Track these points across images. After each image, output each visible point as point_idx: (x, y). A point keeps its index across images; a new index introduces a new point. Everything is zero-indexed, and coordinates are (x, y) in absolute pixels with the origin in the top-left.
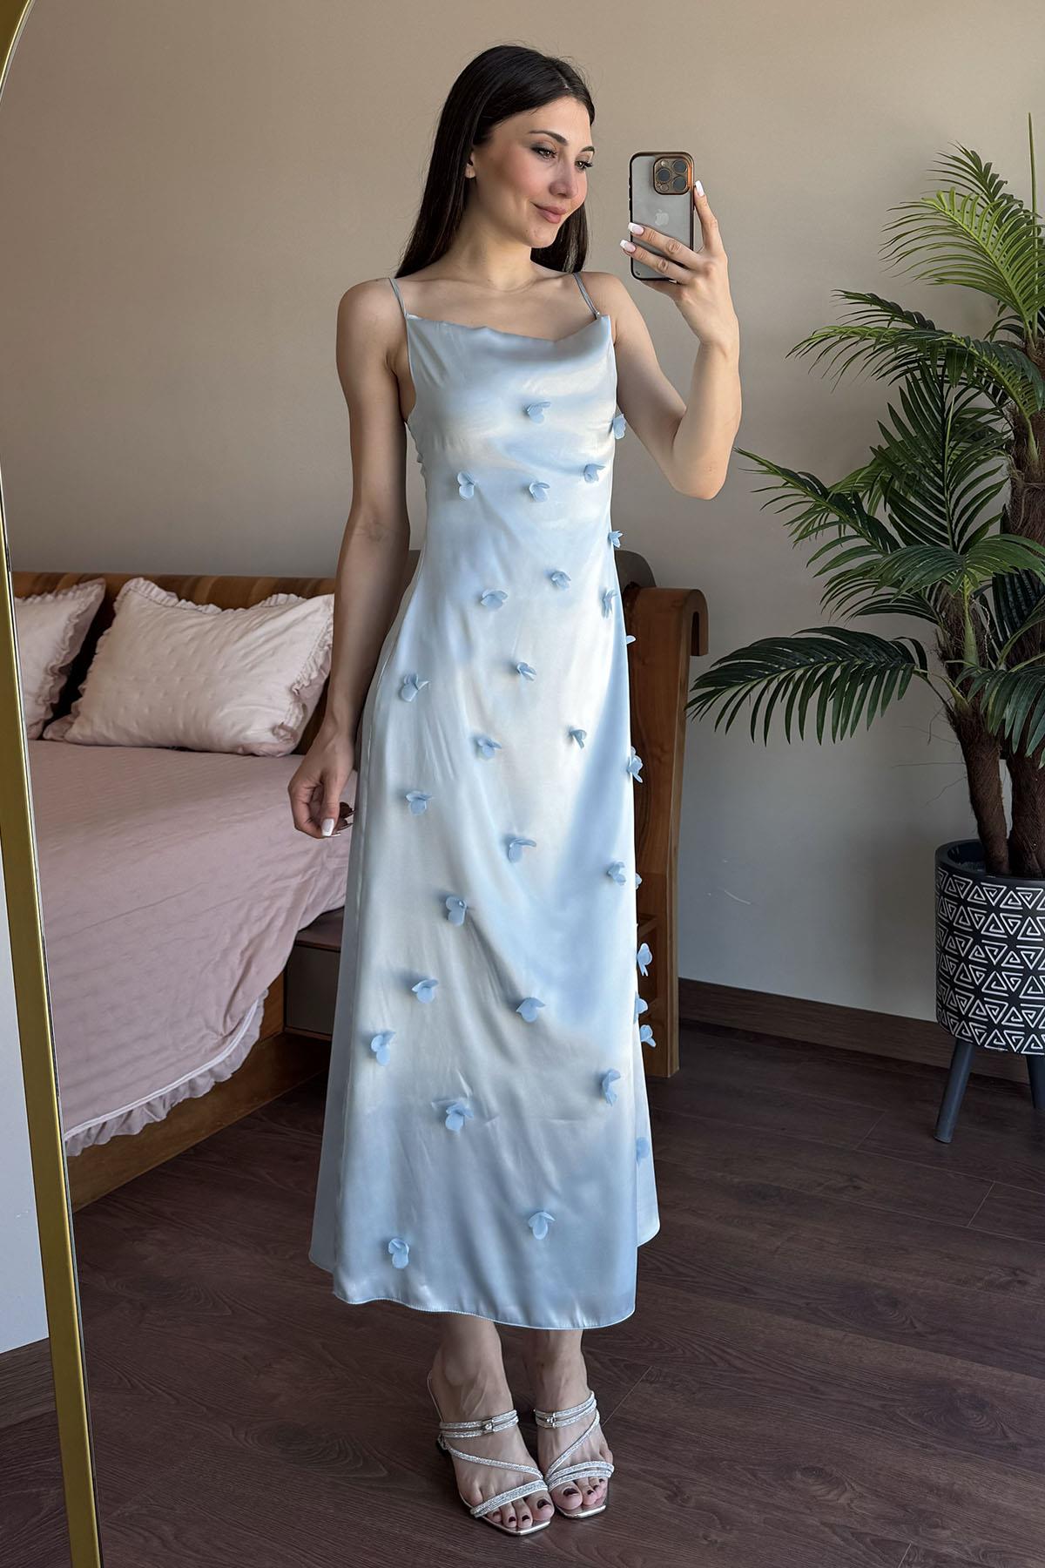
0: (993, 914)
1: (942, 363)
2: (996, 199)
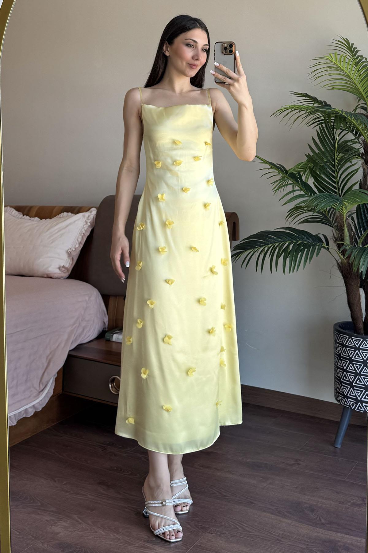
0: (357, 351)
2: (355, 57)
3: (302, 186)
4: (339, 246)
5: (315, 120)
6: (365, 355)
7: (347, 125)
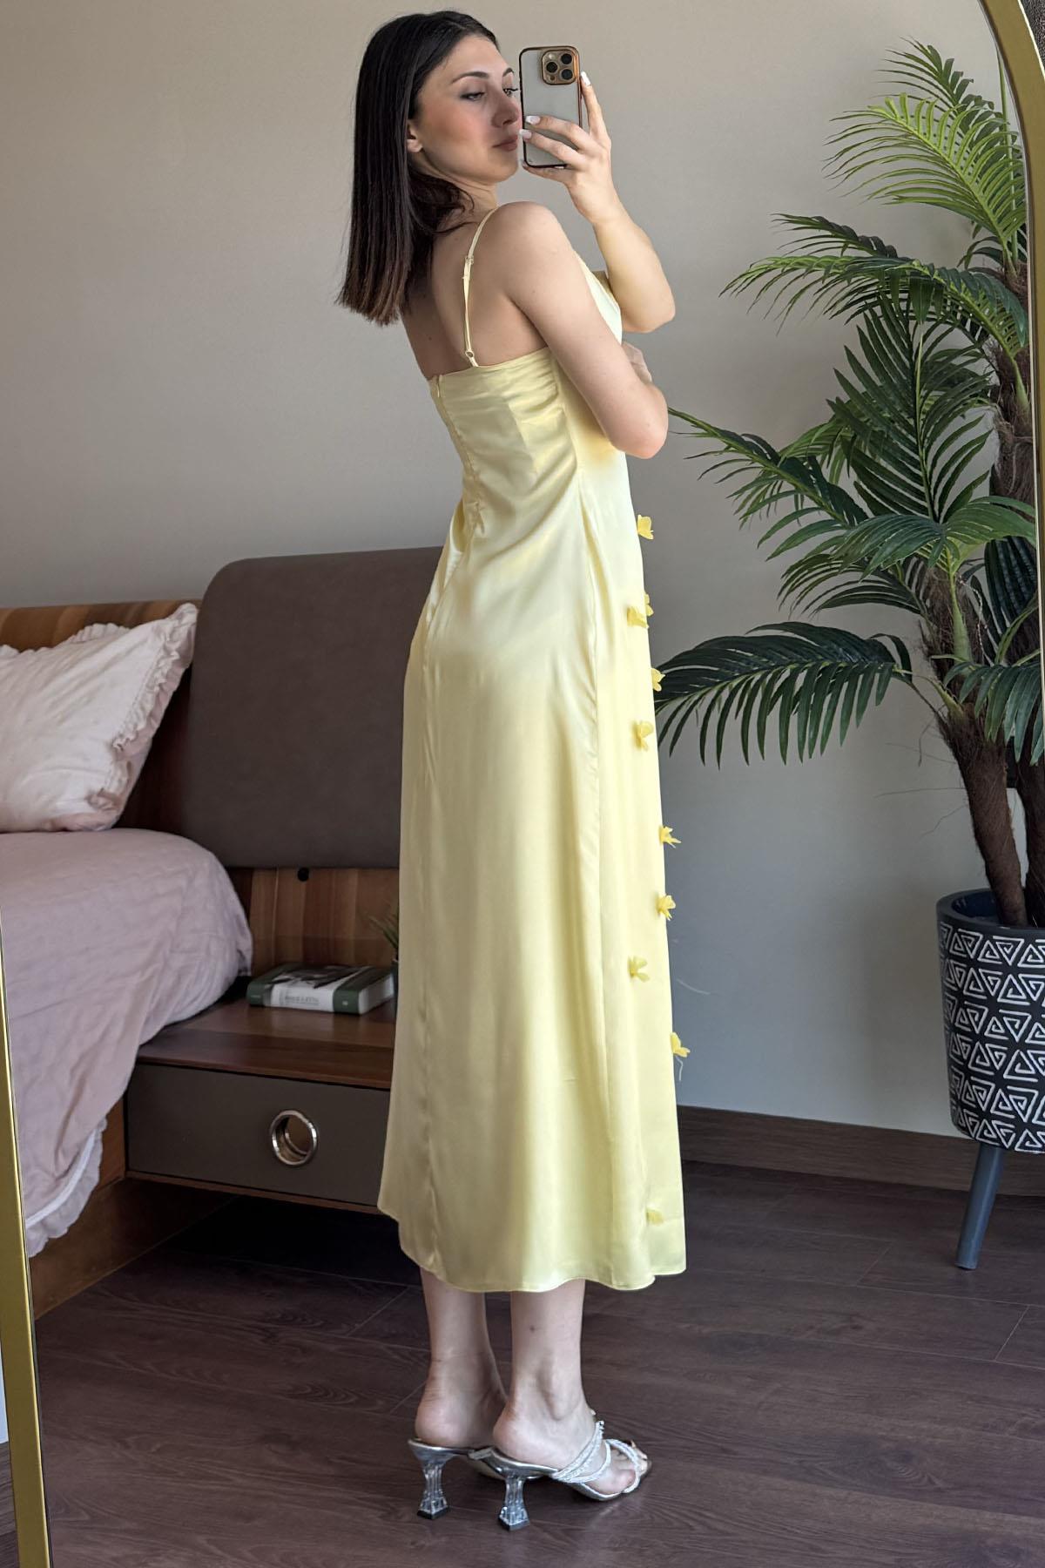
0: (1010, 976)
1: (905, 296)
2: (960, 102)
3: (824, 497)
4: (941, 668)
5: (850, 297)
6: (1034, 988)
7: (945, 308)
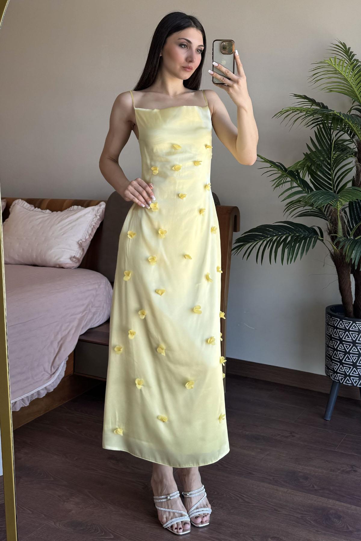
0: (347, 332)
1: (330, 122)
2: (352, 61)
3: (300, 183)
4: (333, 239)
5: (314, 121)
6: (354, 336)
7: (342, 126)
